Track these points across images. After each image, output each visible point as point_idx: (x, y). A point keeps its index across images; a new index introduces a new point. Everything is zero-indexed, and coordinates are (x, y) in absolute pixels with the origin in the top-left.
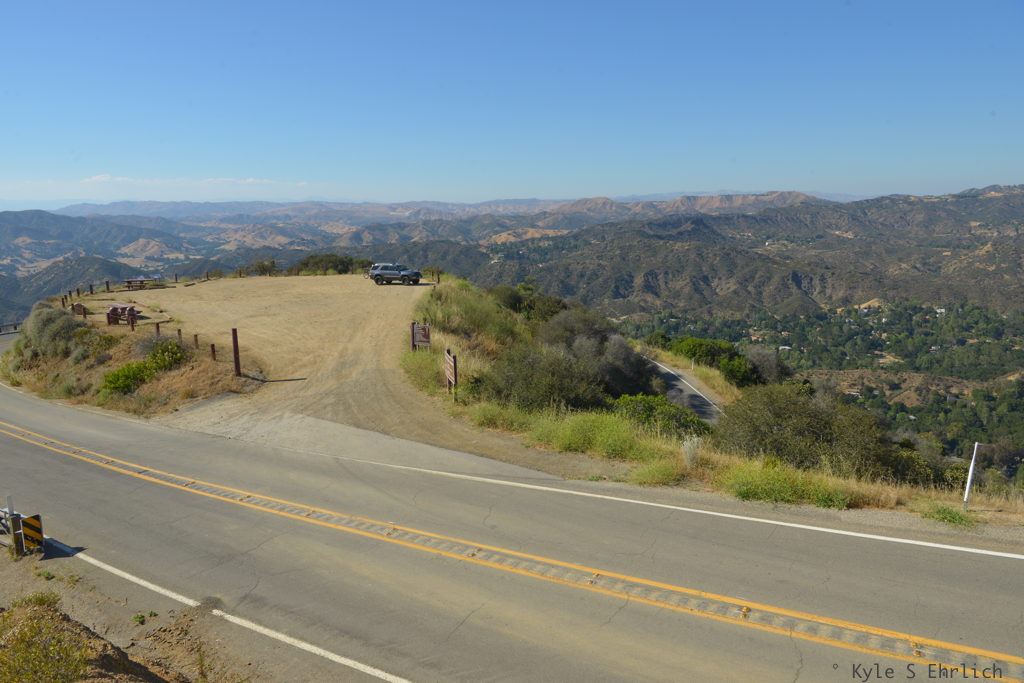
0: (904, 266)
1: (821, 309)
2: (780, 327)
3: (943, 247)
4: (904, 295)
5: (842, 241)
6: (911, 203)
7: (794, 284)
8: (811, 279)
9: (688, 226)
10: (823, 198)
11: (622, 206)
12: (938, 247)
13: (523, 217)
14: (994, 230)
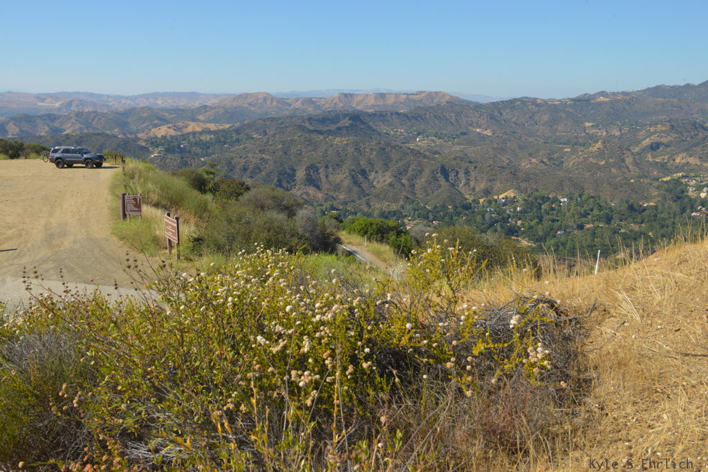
0: (534, 160)
1: (467, 199)
2: (431, 217)
3: (564, 144)
4: (534, 187)
5: (483, 138)
6: (538, 105)
7: (442, 177)
8: (457, 173)
9: (346, 122)
10: (466, 98)
11: (282, 101)
12: (560, 144)
13: (183, 110)
14: (604, 130)
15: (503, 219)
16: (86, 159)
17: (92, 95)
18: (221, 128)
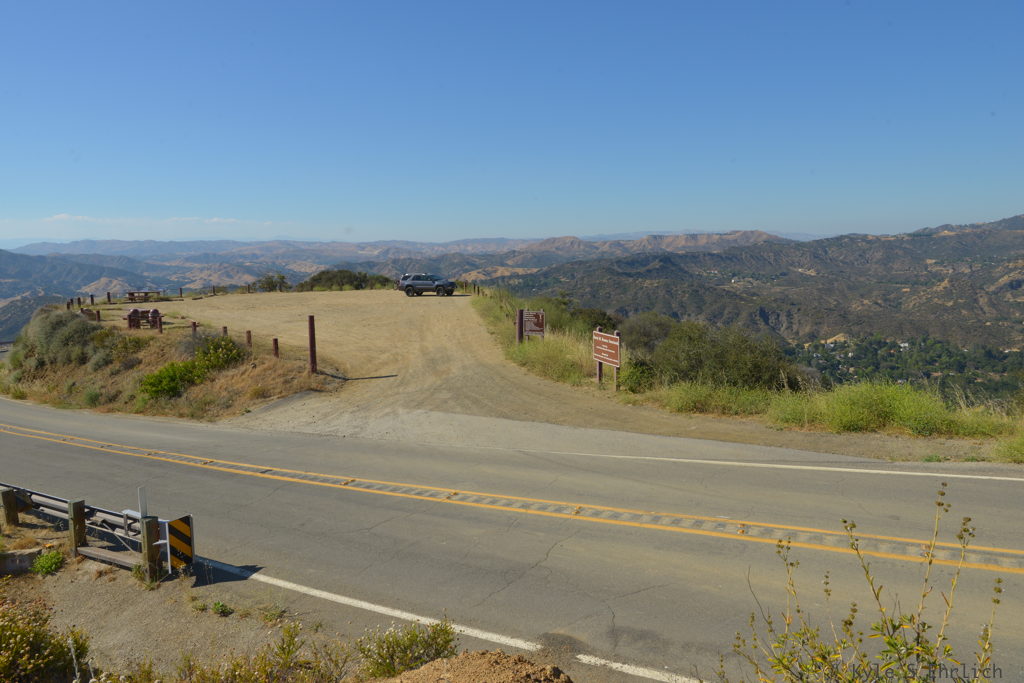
0: (866, 302)
1: (789, 344)
3: (902, 283)
4: (869, 331)
5: (807, 278)
6: (869, 242)
7: (762, 320)
10: (785, 237)
12: (897, 283)
13: (492, 256)
14: (950, 268)
15: (833, 365)
16: (437, 286)
17: (407, 243)
18: (529, 272)
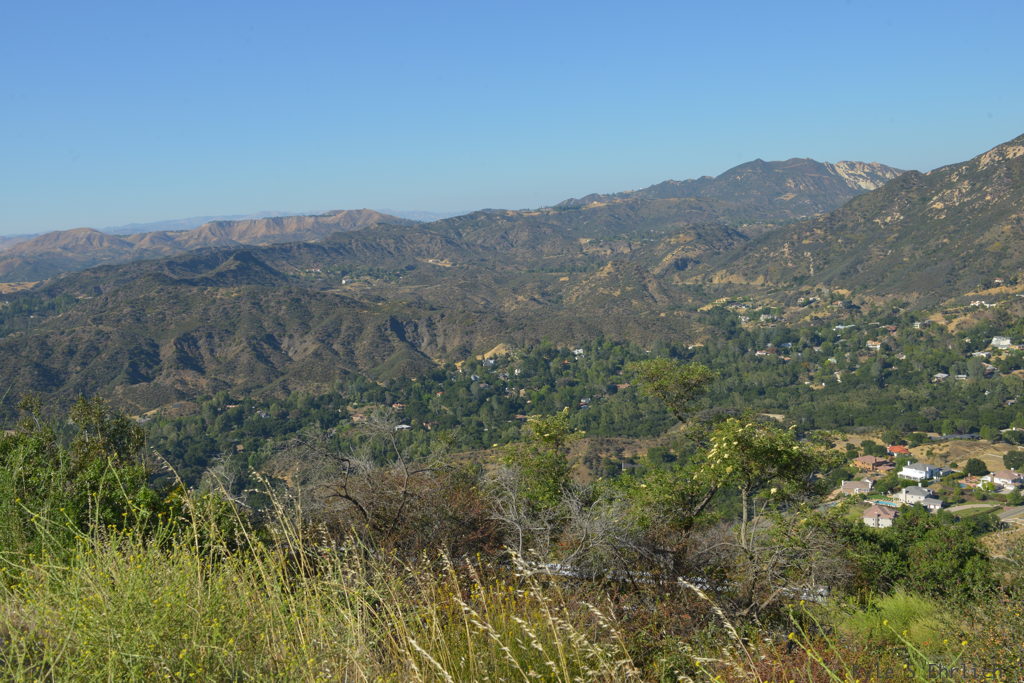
0: (520, 298)
1: (436, 365)
2: (389, 399)
5: (440, 272)
7: (395, 335)
8: (416, 326)
9: (231, 264)
10: (402, 217)
12: (552, 271)
14: (607, 247)
15: (497, 389)
